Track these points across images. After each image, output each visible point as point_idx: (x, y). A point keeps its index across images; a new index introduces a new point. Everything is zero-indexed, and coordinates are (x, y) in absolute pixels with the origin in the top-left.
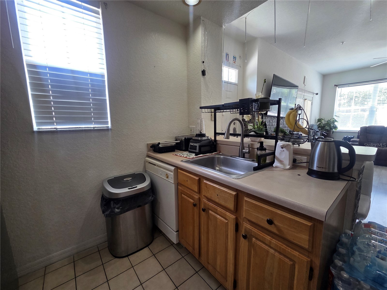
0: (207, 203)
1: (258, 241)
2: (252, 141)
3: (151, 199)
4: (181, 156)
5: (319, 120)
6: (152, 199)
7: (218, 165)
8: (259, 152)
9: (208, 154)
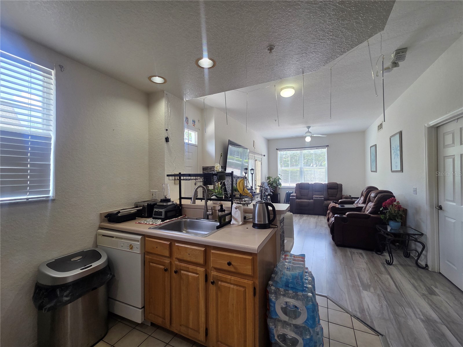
0: (179, 264)
1: (222, 283)
2: (214, 204)
3: (109, 278)
4: (146, 224)
5: (269, 178)
6: (111, 277)
7: (185, 229)
8: (220, 213)
9: (174, 219)
